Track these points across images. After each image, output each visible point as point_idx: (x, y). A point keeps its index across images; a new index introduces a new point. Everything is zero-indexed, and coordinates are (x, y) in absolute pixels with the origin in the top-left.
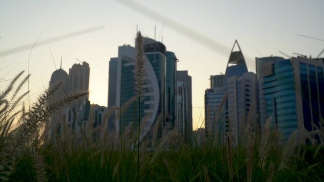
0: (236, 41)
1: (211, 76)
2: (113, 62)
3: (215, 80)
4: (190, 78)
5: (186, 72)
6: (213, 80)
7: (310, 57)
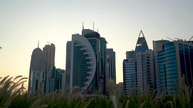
0: (141, 31)
1: (127, 52)
2: (69, 44)
3: (129, 54)
4: (114, 53)
5: (112, 49)
6: (128, 54)
7: (185, 40)
